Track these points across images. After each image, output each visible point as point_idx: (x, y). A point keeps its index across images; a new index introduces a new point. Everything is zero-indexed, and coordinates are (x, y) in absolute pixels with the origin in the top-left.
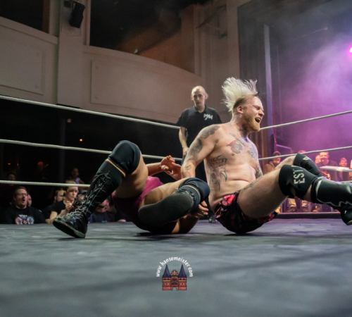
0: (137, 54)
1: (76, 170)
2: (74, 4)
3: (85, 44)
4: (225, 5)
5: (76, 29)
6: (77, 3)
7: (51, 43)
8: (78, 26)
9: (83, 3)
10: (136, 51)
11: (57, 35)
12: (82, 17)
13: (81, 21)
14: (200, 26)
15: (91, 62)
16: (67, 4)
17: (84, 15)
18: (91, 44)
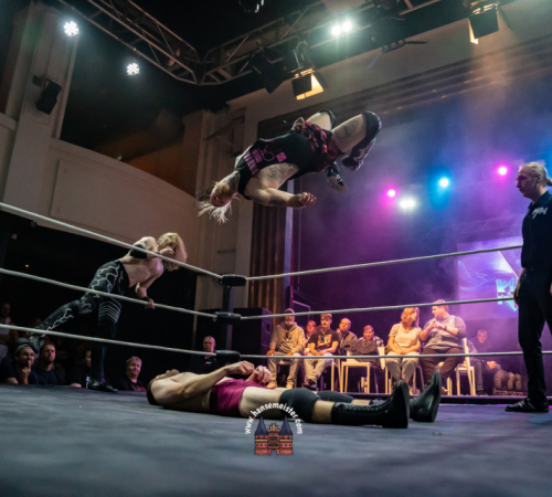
0: (122, 161)
1: (8, 306)
2: (47, 83)
3: (54, 136)
4: (243, 117)
5: (45, 115)
6: (51, 83)
7: (5, 127)
8: (48, 112)
9: (60, 83)
10: (121, 157)
11: (16, 118)
12: (56, 101)
13: (53, 106)
14: (209, 138)
15: (58, 161)
16: (37, 80)
17: (58, 98)
18: (62, 138)
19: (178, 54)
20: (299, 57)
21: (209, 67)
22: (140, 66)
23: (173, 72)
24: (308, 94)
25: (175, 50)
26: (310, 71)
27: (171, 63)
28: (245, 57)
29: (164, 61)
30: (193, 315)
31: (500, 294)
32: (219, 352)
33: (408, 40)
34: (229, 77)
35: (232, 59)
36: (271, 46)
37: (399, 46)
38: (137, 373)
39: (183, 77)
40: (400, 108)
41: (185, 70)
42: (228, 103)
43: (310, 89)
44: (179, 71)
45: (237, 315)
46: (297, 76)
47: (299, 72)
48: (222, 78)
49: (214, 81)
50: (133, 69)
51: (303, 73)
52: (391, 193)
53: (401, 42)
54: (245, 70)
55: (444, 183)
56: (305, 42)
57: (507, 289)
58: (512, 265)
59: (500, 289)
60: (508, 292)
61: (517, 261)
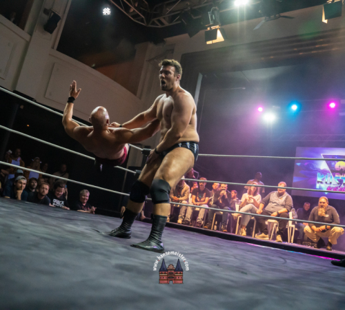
0: (93, 68)
2: (52, 14)
3: (53, 48)
4: (173, 50)
5: (49, 34)
6: (55, 14)
7: (23, 39)
8: (51, 32)
9: (60, 15)
10: (94, 65)
11: (31, 33)
12: (56, 26)
13: (54, 29)
14: (150, 60)
15: (54, 64)
16: (46, 12)
17: (58, 24)
18: (58, 49)
19: (136, 5)
20: (212, 17)
21: (155, 16)
22: (111, 10)
23: (132, 16)
24: (214, 41)
25: (135, 2)
26: (217, 27)
27: (132, 10)
28: (178, 12)
29: (127, 8)
30: (125, 171)
31: (318, 182)
33: (282, 14)
34: (166, 24)
35: (170, 12)
36: (195, 7)
37: (276, 18)
38: (86, 201)
39: (138, 20)
40: (272, 57)
41: (139, 16)
42: (165, 39)
43: (215, 38)
44: (136, 16)
46: (209, 29)
47: (210, 26)
48: (162, 23)
49: (157, 25)
50: (107, 11)
51: (213, 28)
52: (260, 109)
53: (277, 15)
54: (177, 21)
55: (294, 107)
56: (216, 8)
57: (323, 179)
58: (329, 165)
59: (319, 179)
60: (324, 182)
61: (333, 163)
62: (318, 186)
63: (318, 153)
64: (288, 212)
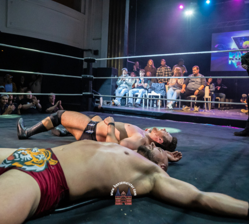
31: (230, 59)
32: (84, 93)
45: (92, 76)
52: (181, 7)
55: (208, 2)
57: (234, 57)
58: (238, 45)
59: (231, 57)
60: (234, 59)
61: (241, 43)
62: (230, 62)
63: (229, 36)
64: (205, 87)
